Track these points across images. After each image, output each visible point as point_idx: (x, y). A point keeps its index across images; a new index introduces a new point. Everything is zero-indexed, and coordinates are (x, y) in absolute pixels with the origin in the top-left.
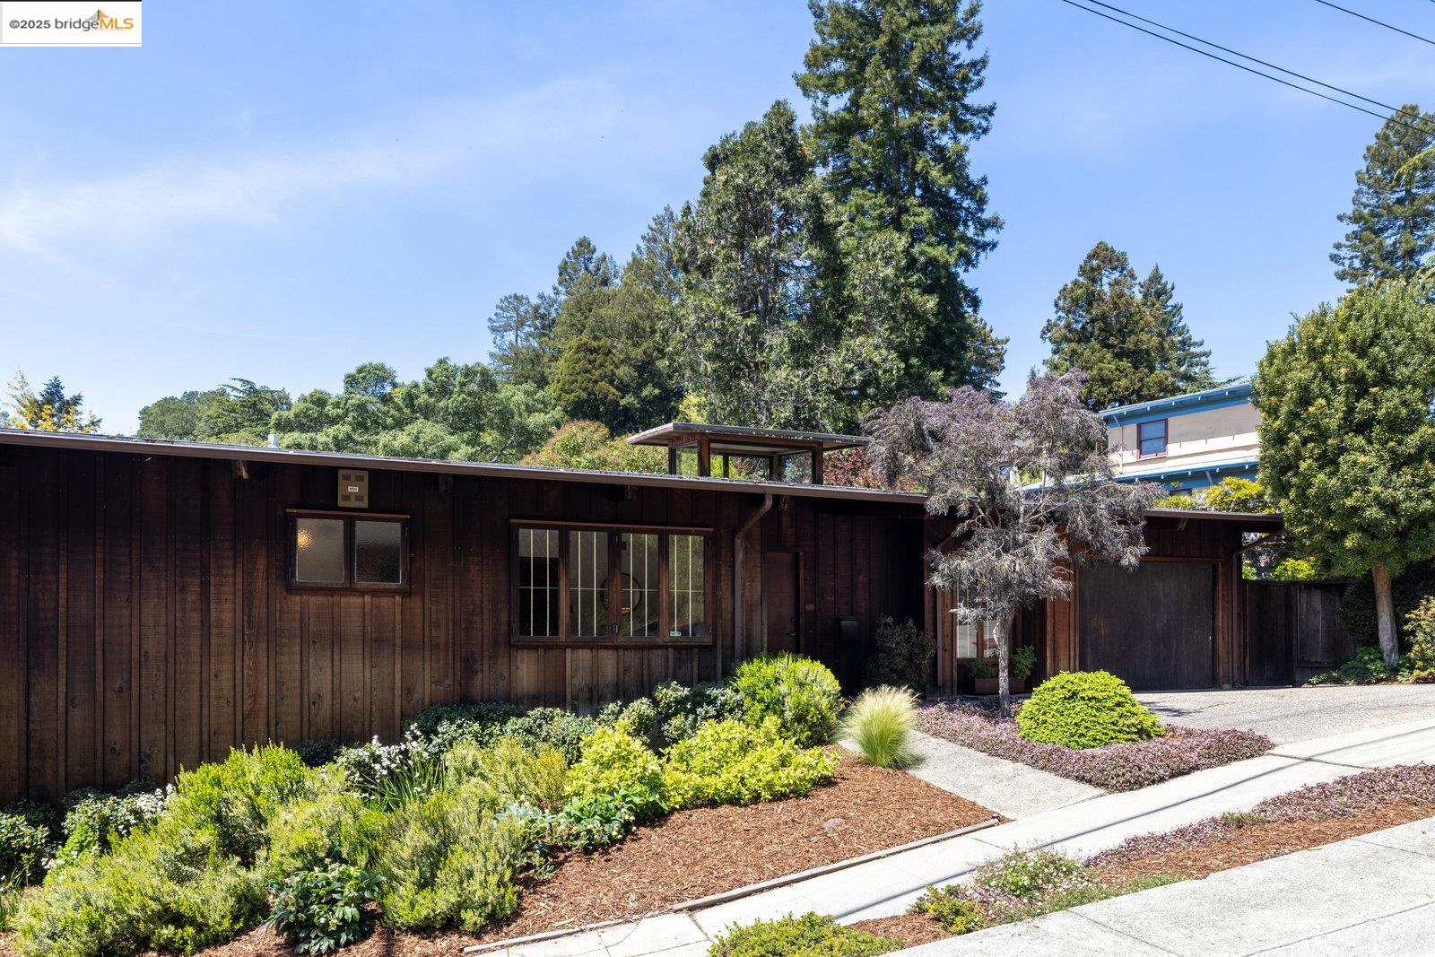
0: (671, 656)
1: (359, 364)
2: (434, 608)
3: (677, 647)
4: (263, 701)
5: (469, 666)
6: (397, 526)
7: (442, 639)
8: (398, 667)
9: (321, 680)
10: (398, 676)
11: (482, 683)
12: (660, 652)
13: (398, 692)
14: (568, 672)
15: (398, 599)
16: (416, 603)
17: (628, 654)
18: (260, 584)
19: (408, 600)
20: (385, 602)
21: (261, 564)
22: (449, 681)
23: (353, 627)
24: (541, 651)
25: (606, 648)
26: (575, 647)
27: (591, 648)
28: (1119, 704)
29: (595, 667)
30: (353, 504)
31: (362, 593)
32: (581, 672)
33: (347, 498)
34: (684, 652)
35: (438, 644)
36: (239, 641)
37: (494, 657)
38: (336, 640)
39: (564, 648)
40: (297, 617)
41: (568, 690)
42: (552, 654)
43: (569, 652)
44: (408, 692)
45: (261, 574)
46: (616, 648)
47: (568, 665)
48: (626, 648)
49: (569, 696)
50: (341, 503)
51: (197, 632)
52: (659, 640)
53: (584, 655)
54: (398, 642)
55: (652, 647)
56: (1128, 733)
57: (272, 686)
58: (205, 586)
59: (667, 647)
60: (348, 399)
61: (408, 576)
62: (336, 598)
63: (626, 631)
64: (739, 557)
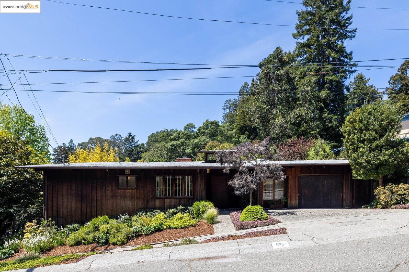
1: (187, 124)
2: (141, 192)
3: (186, 199)
4: (114, 208)
5: (147, 202)
6: (135, 177)
7: (143, 197)
8: (135, 202)
9: (123, 204)
10: (135, 204)
11: (149, 205)
12: (183, 199)
13: (135, 206)
14: (165, 203)
15: (135, 190)
16: (138, 191)
17: (177, 200)
18: (114, 188)
19: (137, 190)
20: (133, 190)
21: (114, 184)
22: (144, 205)
23: (128, 195)
24: (160, 199)
25: (173, 199)
26: (166, 199)
27: (169, 199)
28: (256, 213)
29: (171, 202)
30: (127, 174)
31: (129, 189)
32: (168, 203)
33: (126, 173)
34: (188, 199)
35: (142, 198)
36: (111, 197)
37: (152, 200)
38: (126, 197)
39: (164, 199)
40: (119, 193)
41: (165, 207)
42: (162, 200)
43: (165, 199)
44: (137, 206)
45: (114, 186)
46: (174, 199)
47: (165, 202)
48: (176, 199)
49: (165, 208)
50: (125, 174)
51: (104, 196)
52: (182, 197)
53: (168, 200)
54: (135, 198)
55: (181, 198)
56: (256, 219)
57: (115, 205)
58: (106, 188)
59: (184, 199)
60: (184, 132)
61: (137, 186)
62: (125, 190)
63: (176, 195)
64: (199, 180)
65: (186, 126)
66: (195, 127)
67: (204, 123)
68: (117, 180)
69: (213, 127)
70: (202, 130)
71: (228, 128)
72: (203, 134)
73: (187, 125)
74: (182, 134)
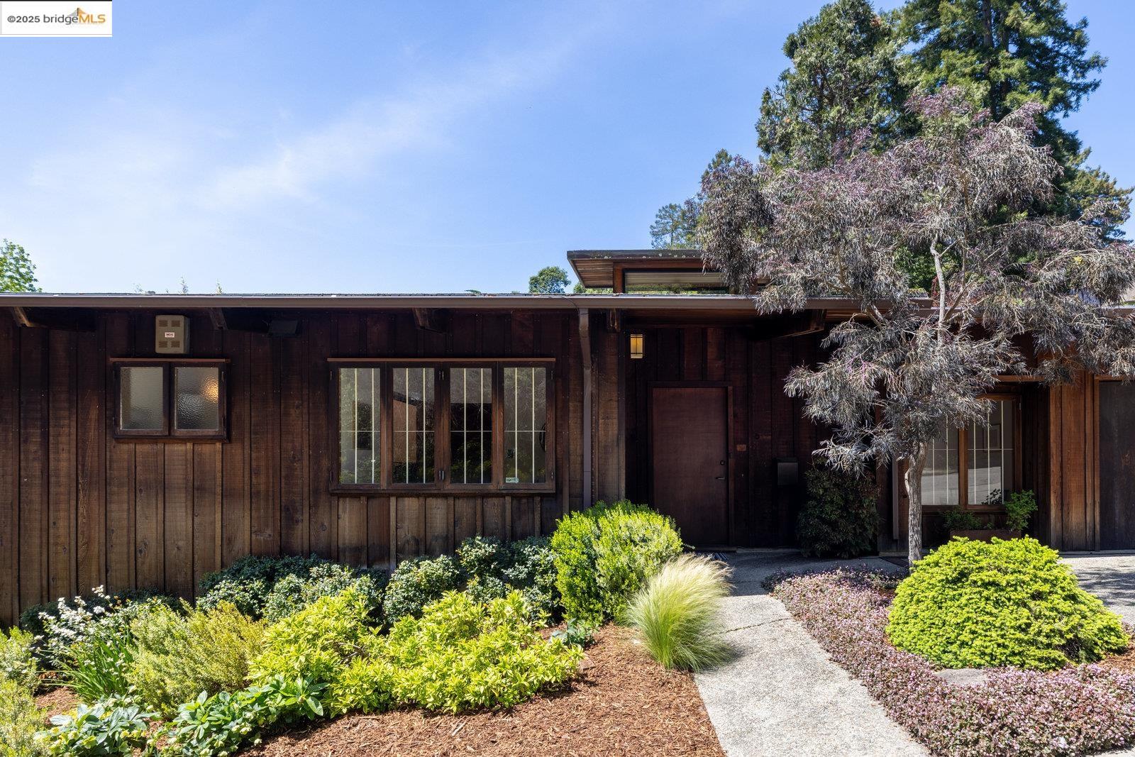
0: (508, 506)
1: (540, 269)
2: (254, 455)
3: (516, 496)
4: (95, 548)
5: (288, 515)
6: (215, 371)
7: (262, 487)
8: (218, 516)
9: (148, 529)
10: (218, 525)
11: (301, 534)
12: (496, 501)
13: (218, 542)
14: (393, 523)
15: (219, 445)
16: (236, 450)
17: (460, 503)
18: (92, 434)
19: (228, 447)
20: (206, 449)
21: (94, 414)
22: (269, 532)
23: (177, 475)
24: (363, 499)
25: (435, 496)
26: (400, 496)
27: (418, 496)
29: (425, 517)
30: (169, 350)
31: (183, 440)
32: (407, 523)
33: (164, 344)
34: (524, 501)
35: (258, 492)
36: (74, 489)
37: (314, 506)
38: (163, 488)
39: (389, 496)
40: (125, 464)
41: (393, 543)
42: (375, 503)
43: (393, 500)
44: (228, 541)
45: (93, 425)
46: (445, 496)
47: (393, 514)
48: (456, 497)
49: (393, 548)
50: (159, 350)
51: (38, 482)
52: (492, 487)
53: (411, 505)
54: (219, 490)
55: (485, 496)
57: (103, 534)
58: (45, 436)
59: (503, 496)
61: (227, 423)
62: (160, 446)
63: (457, 476)
64: (589, 388)
65: (536, 274)
66: (568, 279)
68: (111, 389)
73: (541, 274)
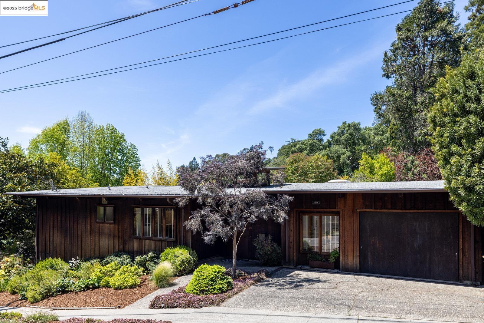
0: (166, 244)
1: (313, 130)
2: (119, 228)
3: (168, 241)
5: (125, 243)
6: (112, 208)
8: (113, 241)
9: (101, 244)
10: (113, 243)
11: (127, 247)
12: (164, 242)
13: (113, 247)
14: (144, 246)
15: (113, 225)
16: (116, 226)
18: (93, 221)
20: (111, 226)
21: (93, 217)
22: (121, 246)
23: (107, 231)
24: (139, 240)
25: (152, 240)
26: (146, 239)
27: (149, 240)
31: (107, 223)
32: (147, 246)
35: (120, 236)
36: (90, 233)
37: (130, 241)
38: (104, 234)
40: (98, 228)
42: (141, 241)
43: (144, 240)
44: (115, 247)
45: (93, 219)
46: (154, 240)
47: (144, 244)
48: (157, 241)
49: (144, 252)
50: (103, 203)
51: (84, 231)
52: (162, 239)
53: (147, 241)
54: (113, 235)
55: (162, 241)
57: (94, 244)
58: (86, 221)
59: (165, 241)
60: (308, 142)
61: (114, 220)
62: (103, 224)
63: (156, 236)
64: (183, 215)
66: (325, 133)
67: (339, 127)
68: (95, 211)
69: (351, 131)
70: (336, 137)
71: (377, 132)
72: (337, 142)
73: (313, 132)
74: (305, 145)
